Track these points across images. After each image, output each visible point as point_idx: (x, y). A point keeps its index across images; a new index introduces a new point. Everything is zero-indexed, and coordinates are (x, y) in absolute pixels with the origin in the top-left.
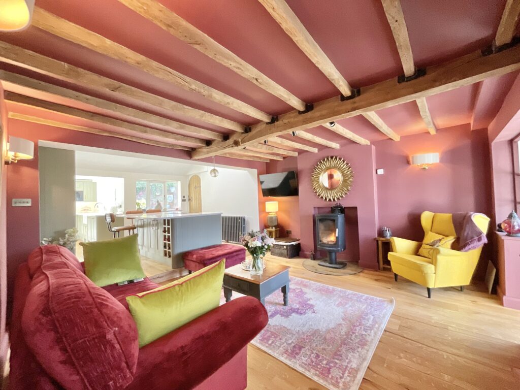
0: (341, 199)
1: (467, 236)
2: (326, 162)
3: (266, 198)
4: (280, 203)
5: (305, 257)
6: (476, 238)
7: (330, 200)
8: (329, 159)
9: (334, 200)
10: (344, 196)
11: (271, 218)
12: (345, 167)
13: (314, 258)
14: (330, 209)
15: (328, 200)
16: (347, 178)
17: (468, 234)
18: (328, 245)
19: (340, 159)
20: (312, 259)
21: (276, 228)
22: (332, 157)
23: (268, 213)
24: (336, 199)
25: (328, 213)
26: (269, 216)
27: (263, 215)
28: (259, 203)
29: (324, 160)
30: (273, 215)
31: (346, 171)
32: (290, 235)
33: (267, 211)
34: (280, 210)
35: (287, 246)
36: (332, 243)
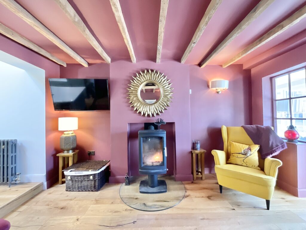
0: (160, 114)
1: (272, 145)
2: (146, 75)
3: (58, 112)
4: (80, 118)
5: (117, 182)
6: (280, 146)
7: (149, 115)
8: (150, 71)
9: (153, 115)
10: (163, 111)
11: (67, 138)
12: (165, 82)
13: (130, 182)
14: (143, 125)
15: (146, 115)
16: (167, 93)
17: (272, 143)
18: (153, 167)
19: (161, 74)
20: (126, 185)
21: (74, 151)
22: (152, 71)
23: (62, 132)
24: (155, 115)
25: (142, 129)
26: (64, 136)
27: (53, 135)
28: (47, 118)
29: (143, 72)
30: (70, 134)
31: (167, 86)
32: (93, 156)
33: (60, 129)
34: (80, 128)
35: (94, 175)
36: (158, 164)
